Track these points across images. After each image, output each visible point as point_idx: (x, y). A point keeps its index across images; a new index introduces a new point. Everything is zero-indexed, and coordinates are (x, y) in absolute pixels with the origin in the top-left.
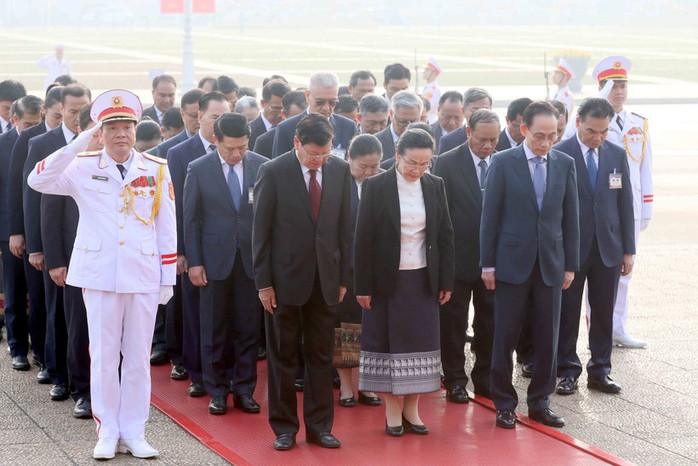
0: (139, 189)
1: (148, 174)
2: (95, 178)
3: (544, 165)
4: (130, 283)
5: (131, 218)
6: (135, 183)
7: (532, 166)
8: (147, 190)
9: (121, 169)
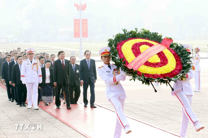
0: (35, 65)
1: (35, 63)
2: (27, 64)
3: (89, 62)
4: (34, 81)
5: (33, 70)
6: (33, 64)
7: (87, 62)
8: (36, 65)
9: (31, 62)
